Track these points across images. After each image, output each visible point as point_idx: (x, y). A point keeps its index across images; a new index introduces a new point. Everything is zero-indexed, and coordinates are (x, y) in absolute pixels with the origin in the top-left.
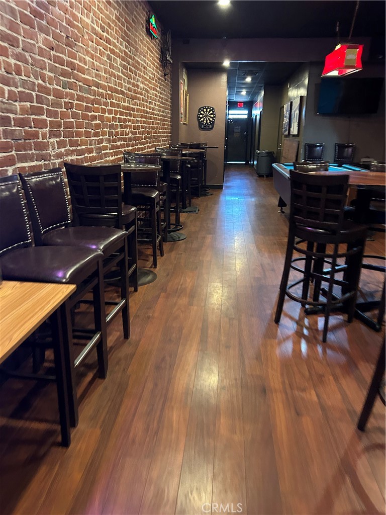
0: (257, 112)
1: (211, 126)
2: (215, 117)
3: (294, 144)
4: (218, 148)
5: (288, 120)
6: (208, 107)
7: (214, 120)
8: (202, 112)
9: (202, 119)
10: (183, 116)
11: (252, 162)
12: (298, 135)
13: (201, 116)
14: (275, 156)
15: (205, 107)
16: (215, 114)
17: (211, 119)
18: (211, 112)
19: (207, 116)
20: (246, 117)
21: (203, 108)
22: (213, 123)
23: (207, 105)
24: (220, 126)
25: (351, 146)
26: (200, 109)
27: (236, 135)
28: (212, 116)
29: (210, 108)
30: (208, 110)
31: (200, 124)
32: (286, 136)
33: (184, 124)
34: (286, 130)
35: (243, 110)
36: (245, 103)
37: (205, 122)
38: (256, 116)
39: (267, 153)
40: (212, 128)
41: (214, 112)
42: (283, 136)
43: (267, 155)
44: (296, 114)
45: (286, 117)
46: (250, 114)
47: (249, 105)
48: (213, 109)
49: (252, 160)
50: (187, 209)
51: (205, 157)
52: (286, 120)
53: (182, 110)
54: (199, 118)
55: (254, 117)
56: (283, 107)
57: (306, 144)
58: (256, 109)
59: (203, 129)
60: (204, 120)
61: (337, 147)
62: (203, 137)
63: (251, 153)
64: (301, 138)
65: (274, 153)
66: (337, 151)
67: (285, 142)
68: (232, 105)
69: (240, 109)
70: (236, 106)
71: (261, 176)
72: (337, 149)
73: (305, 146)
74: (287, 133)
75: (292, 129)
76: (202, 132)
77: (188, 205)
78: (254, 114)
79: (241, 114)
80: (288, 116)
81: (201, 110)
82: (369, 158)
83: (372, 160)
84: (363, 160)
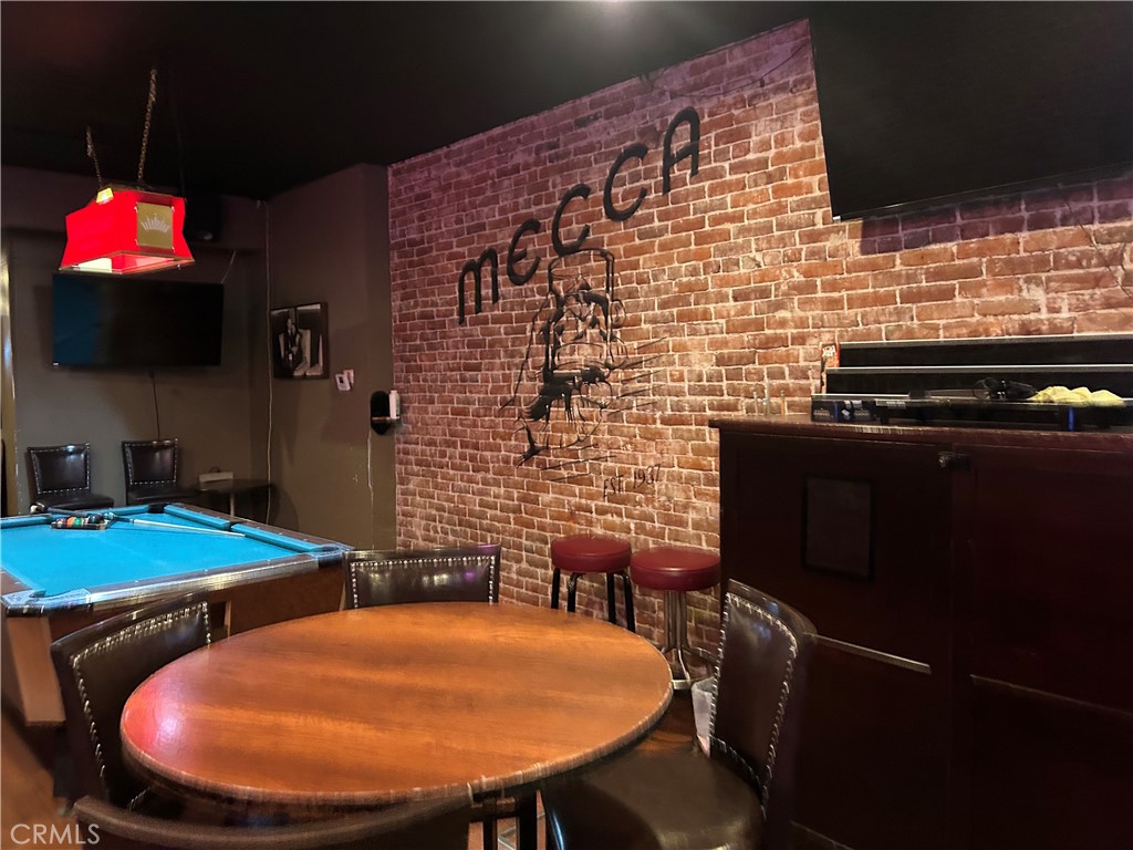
25: (168, 446)
57: (30, 449)
66: (130, 460)
72: (129, 455)
73: (25, 454)
82: (219, 471)
83: (229, 476)
84: (205, 478)
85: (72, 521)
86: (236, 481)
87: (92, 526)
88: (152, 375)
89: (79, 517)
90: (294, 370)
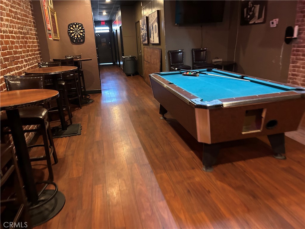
0: (116, 28)
1: (82, 41)
2: (84, 32)
3: (156, 51)
4: (91, 60)
5: (145, 32)
6: (77, 23)
7: (84, 34)
8: (72, 28)
9: (73, 35)
10: (52, 32)
11: (118, 63)
12: (159, 44)
13: (71, 32)
14: (137, 59)
15: (74, 23)
16: (84, 30)
17: (81, 34)
18: (80, 28)
19: (76, 31)
20: (108, 31)
21: (72, 24)
22: (83, 38)
23: (75, 22)
24: (90, 40)
25: (205, 50)
26: (69, 25)
27: (103, 44)
28: (82, 31)
29: (79, 24)
30: (77, 26)
31: (72, 39)
32: (145, 45)
33: (54, 40)
34: (145, 40)
35: (105, 26)
36: (106, 21)
37: (76, 36)
38: (116, 30)
39: (131, 58)
40: (84, 42)
41: (83, 27)
42: (142, 45)
43: (131, 59)
44: (154, 26)
45: (143, 29)
46: (111, 30)
47: (110, 23)
48: (82, 25)
49: (118, 61)
50: (68, 129)
51: (81, 68)
52: (143, 32)
53: (49, 26)
54: (70, 34)
55: (115, 31)
56: (139, 22)
57: (169, 51)
58: (115, 25)
59: (76, 43)
60: (74, 36)
61: (194, 51)
62: (76, 50)
63: (116, 57)
64: (164, 47)
65: (135, 57)
66: (194, 55)
67: (146, 49)
68: (97, 23)
69: (103, 26)
70: (99, 24)
71: (128, 75)
72: (194, 53)
73: (168, 53)
74: (146, 42)
75: (152, 39)
76: (75, 46)
77: (69, 123)
78: (114, 29)
79: (104, 29)
80: (145, 28)
81: (71, 27)
82: (218, 59)
83: (221, 60)
84: (214, 61)
85: (188, 73)
86: (223, 62)
87: (194, 75)
88: (201, 27)
89: (190, 72)
90: (250, 21)
